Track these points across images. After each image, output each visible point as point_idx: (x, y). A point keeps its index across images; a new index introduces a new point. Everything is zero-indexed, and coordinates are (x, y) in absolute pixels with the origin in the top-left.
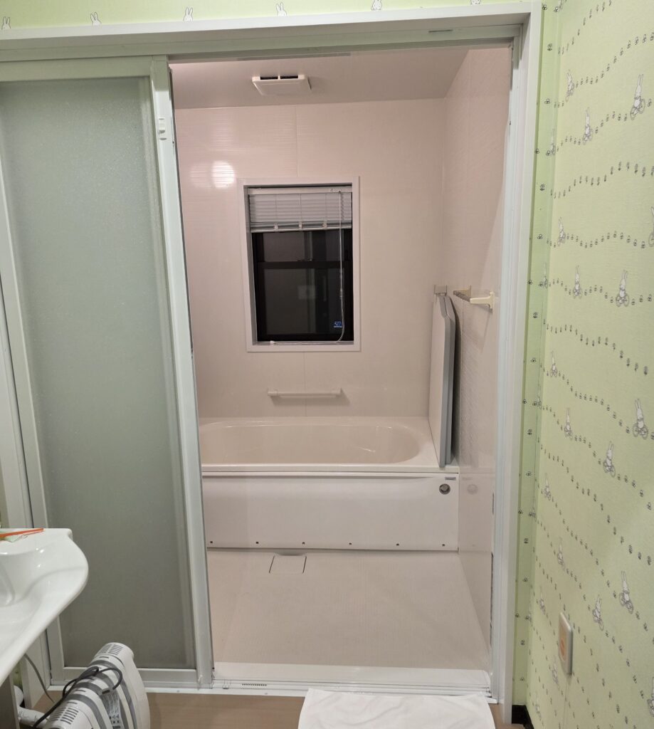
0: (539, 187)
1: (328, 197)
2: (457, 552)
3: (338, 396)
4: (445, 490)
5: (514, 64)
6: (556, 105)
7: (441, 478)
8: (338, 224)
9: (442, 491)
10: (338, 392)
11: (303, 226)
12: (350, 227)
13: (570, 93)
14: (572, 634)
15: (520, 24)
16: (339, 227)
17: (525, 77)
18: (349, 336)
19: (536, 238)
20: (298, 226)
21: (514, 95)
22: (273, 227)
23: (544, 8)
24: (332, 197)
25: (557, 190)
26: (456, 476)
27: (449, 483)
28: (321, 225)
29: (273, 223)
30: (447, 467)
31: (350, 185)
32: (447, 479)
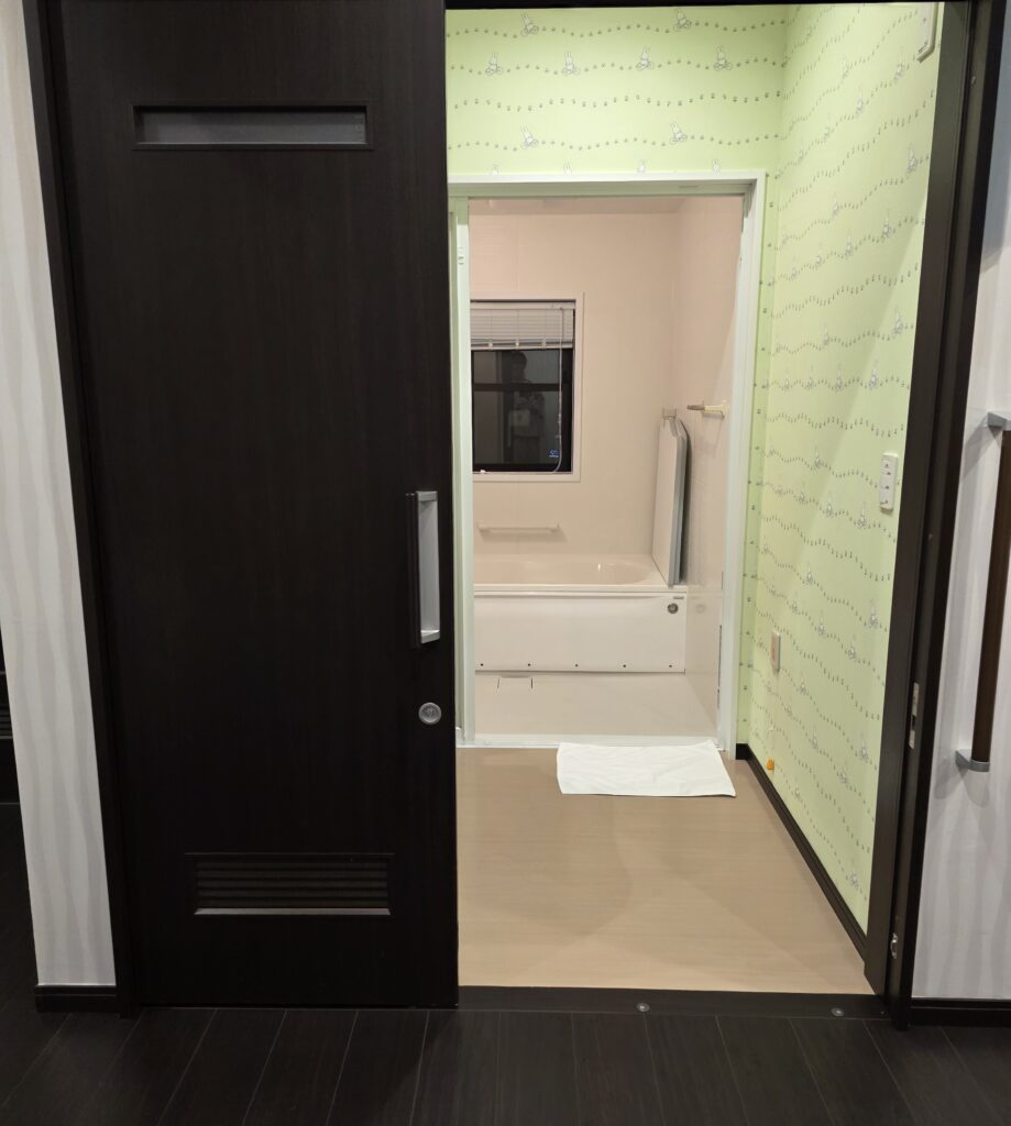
0: (762, 311)
1: (549, 313)
2: (684, 673)
3: (553, 531)
4: (673, 609)
5: (746, 213)
6: (776, 249)
7: (669, 598)
8: (558, 343)
9: (672, 612)
10: (554, 526)
11: (520, 344)
12: (570, 346)
13: (784, 242)
14: (780, 638)
15: (750, 185)
16: (560, 346)
17: (753, 223)
18: (566, 466)
19: (759, 350)
20: (514, 344)
21: (745, 237)
22: (487, 345)
23: (767, 176)
24: (553, 313)
25: (775, 313)
26: (685, 595)
27: (677, 602)
28: (540, 343)
29: (487, 340)
30: (676, 587)
31: (574, 301)
32: (676, 598)
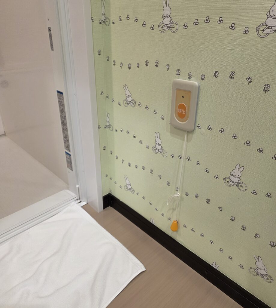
2: (5, 134)
